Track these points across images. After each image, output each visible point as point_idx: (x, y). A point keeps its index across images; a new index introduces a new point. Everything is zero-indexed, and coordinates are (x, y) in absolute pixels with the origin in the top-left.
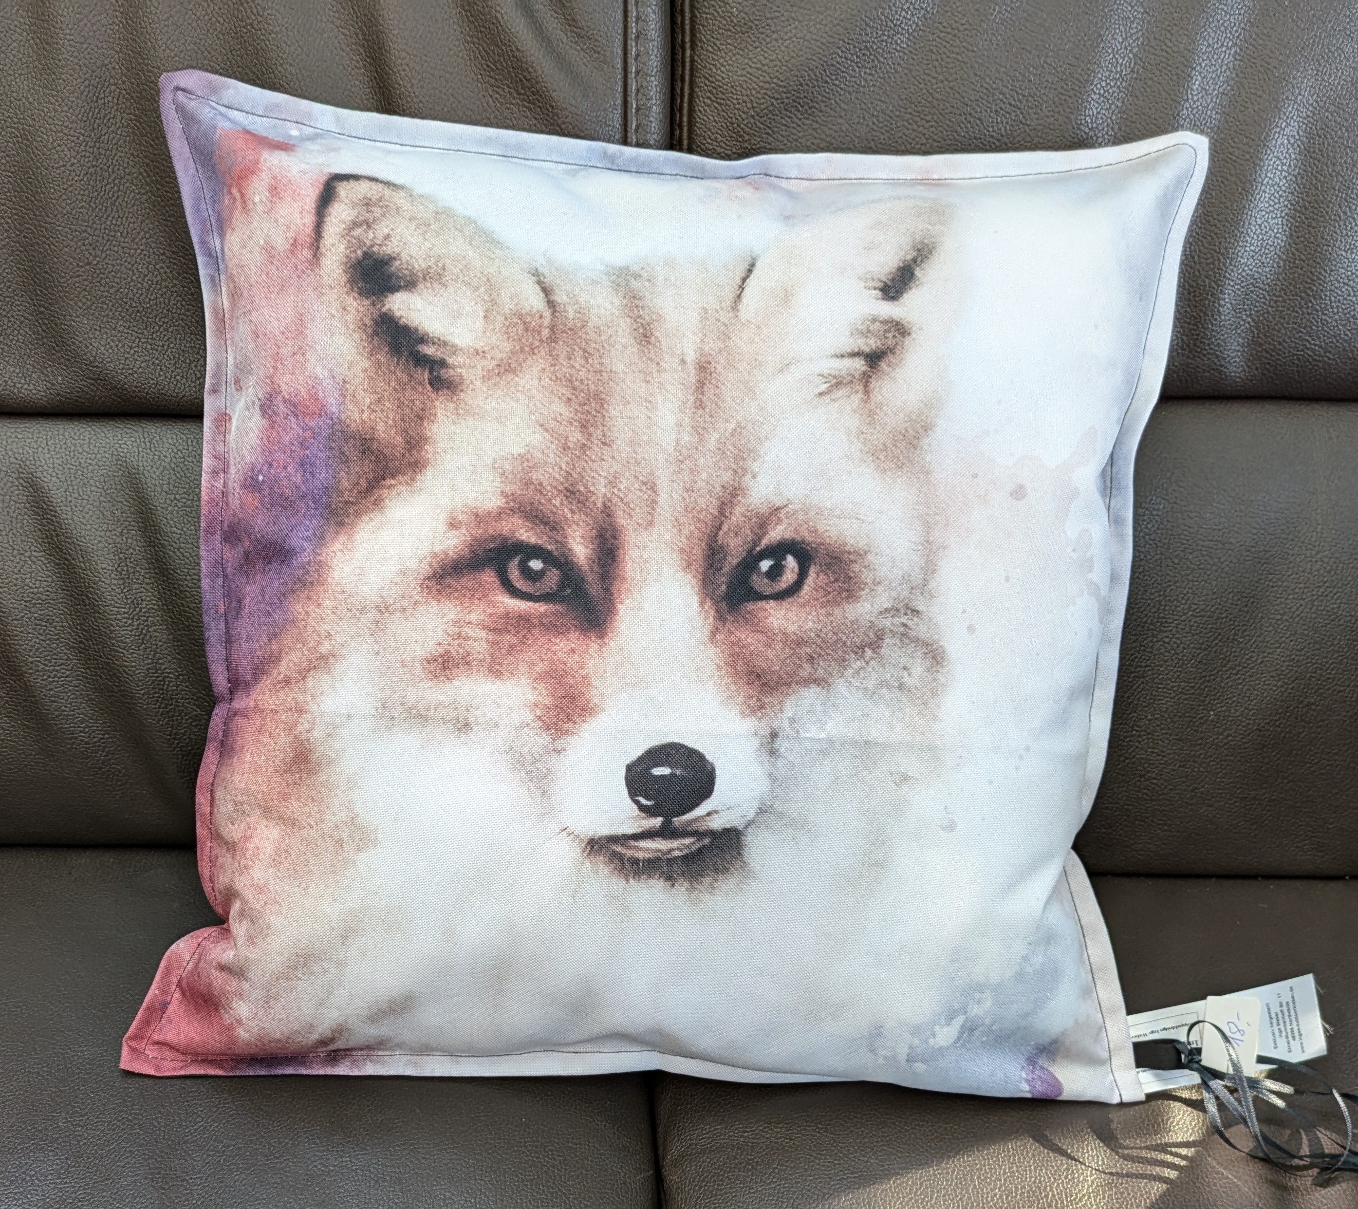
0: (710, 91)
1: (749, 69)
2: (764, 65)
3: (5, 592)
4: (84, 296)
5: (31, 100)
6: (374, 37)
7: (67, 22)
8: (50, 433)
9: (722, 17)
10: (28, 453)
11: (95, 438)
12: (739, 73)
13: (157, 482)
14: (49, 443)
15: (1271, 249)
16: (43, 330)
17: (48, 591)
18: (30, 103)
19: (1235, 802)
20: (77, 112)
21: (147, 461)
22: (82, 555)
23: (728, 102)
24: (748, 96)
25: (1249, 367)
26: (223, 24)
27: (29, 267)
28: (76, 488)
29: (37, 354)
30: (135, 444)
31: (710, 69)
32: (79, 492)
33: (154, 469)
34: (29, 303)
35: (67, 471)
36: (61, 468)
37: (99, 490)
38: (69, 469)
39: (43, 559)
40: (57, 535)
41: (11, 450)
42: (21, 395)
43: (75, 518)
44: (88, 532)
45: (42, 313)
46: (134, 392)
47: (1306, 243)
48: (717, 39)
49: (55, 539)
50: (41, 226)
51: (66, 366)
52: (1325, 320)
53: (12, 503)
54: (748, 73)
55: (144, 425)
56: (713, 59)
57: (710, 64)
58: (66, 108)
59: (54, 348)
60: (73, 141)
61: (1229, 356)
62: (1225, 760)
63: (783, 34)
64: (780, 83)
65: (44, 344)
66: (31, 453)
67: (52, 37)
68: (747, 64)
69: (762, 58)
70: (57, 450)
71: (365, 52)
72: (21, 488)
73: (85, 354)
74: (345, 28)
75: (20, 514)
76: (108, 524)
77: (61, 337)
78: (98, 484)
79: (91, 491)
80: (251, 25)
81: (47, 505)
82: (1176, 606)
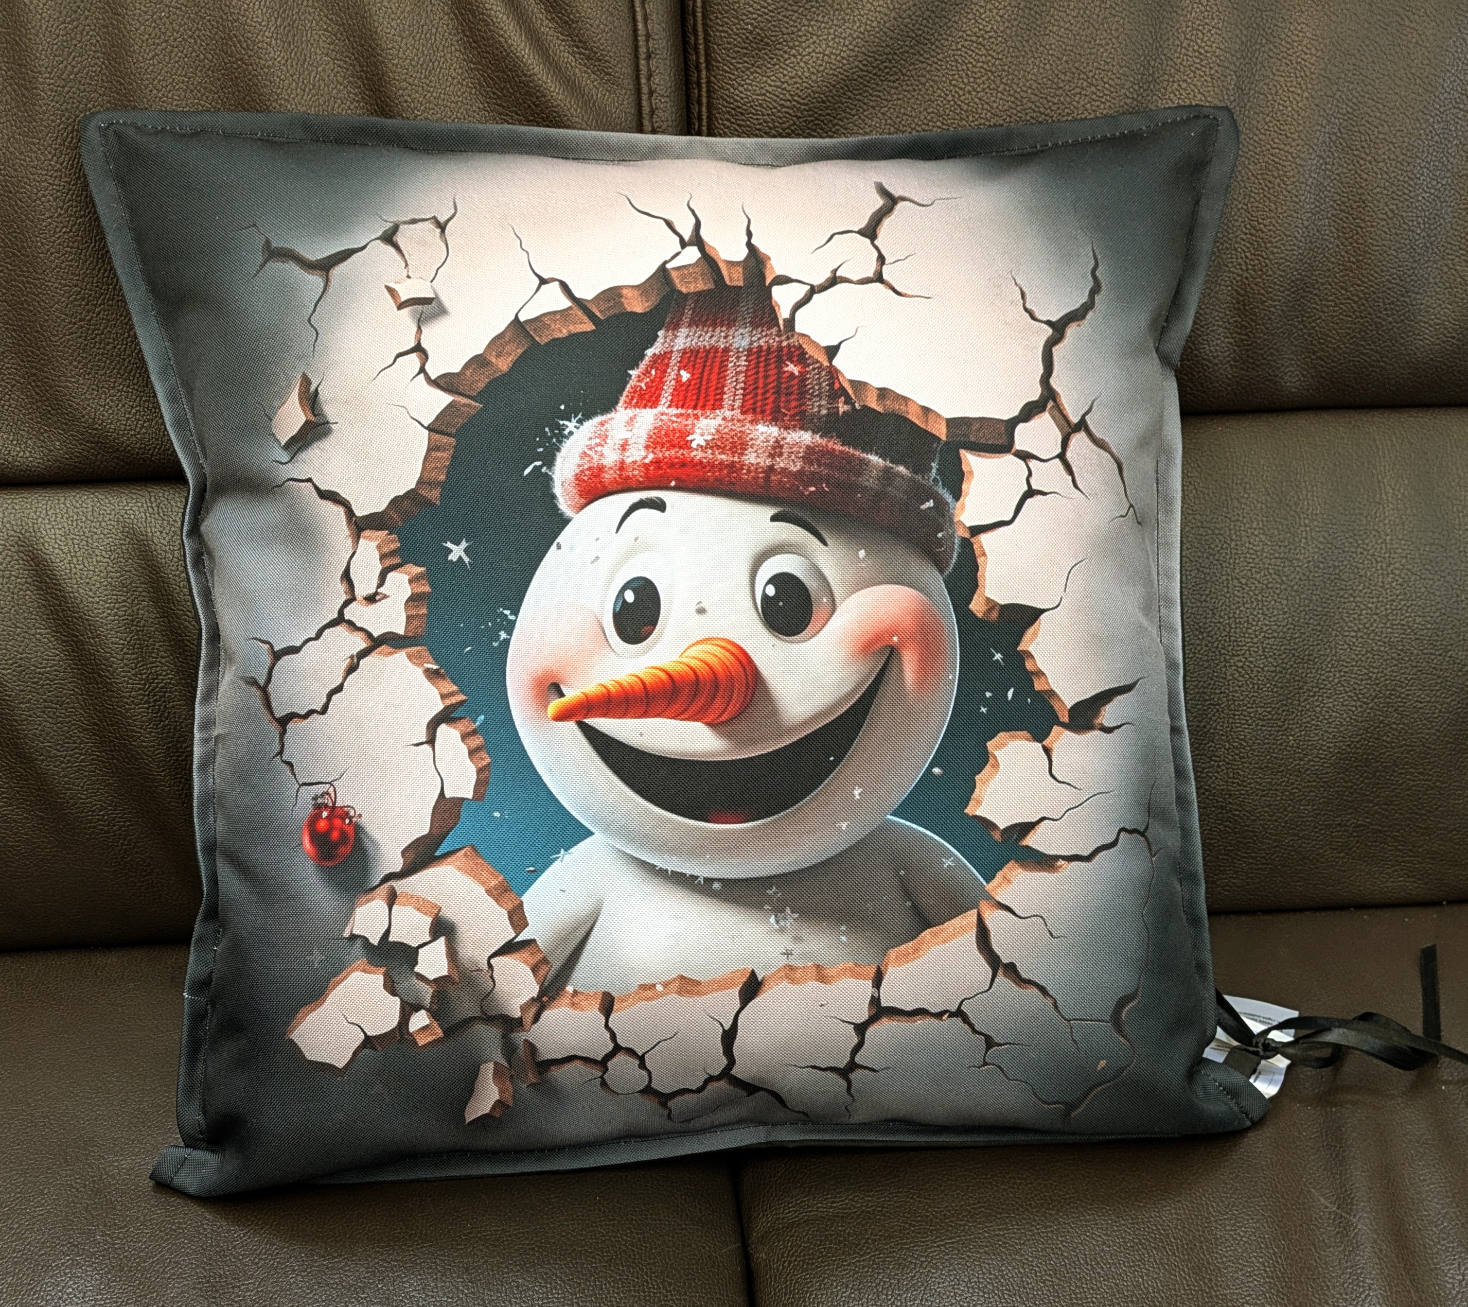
0: (729, 112)
1: (768, 88)
2: (783, 83)
3: (9, 674)
4: (79, 354)
5: (11, 149)
6: (373, 68)
7: (46, 65)
8: (50, 503)
9: (737, 34)
10: (27, 524)
11: (98, 504)
12: (758, 92)
13: (167, 548)
14: (50, 513)
15: (1320, 251)
16: (37, 394)
17: (56, 670)
18: (11, 153)
19: (1321, 830)
20: (61, 160)
21: (155, 527)
22: (90, 630)
23: (748, 123)
24: (768, 115)
25: (1304, 376)
26: (211, 61)
27: (19, 326)
28: (80, 559)
29: (32, 419)
30: (141, 510)
31: (728, 89)
32: (84, 564)
33: (164, 535)
34: (19, 365)
35: (70, 542)
36: (63, 539)
37: (105, 560)
38: (72, 539)
39: (49, 636)
40: (63, 610)
41: (9, 522)
42: (17, 463)
43: (81, 591)
44: (95, 605)
45: (35, 375)
46: (137, 454)
47: (1355, 244)
48: (735, 58)
49: (61, 614)
50: (28, 282)
51: (63, 430)
52: (1380, 323)
53: (13, 578)
54: (767, 91)
55: (150, 490)
56: (730, 78)
57: (726, 83)
58: (50, 156)
59: (49, 411)
60: (58, 191)
61: (1283, 365)
62: (1308, 786)
63: (801, 50)
64: (802, 101)
65: (38, 407)
66: (30, 525)
67: (30, 82)
68: (766, 82)
69: (781, 76)
70: (59, 519)
71: (364, 85)
72: (21, 562)
73: (83, 416)
74: (341, 60)
75: (21, 590)
76: (116, 595)
77: (56, 399)
78: (104, 553)
79: (97, 561)
80: (242, 59)
81: (50, 579)
82: (1247, 628)
